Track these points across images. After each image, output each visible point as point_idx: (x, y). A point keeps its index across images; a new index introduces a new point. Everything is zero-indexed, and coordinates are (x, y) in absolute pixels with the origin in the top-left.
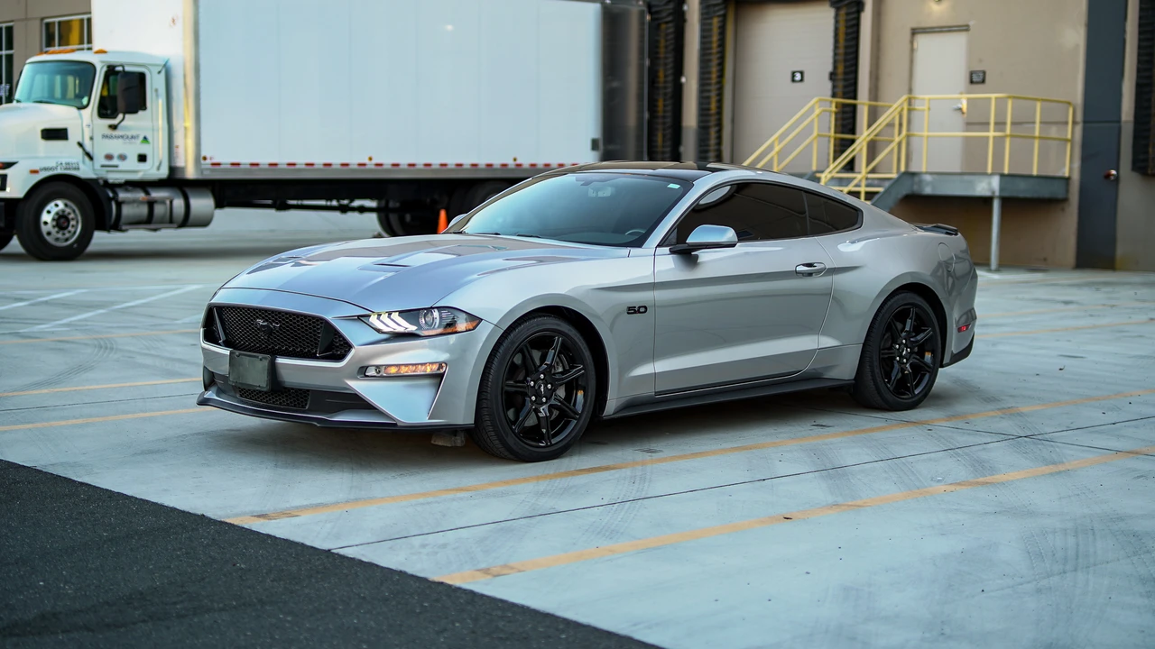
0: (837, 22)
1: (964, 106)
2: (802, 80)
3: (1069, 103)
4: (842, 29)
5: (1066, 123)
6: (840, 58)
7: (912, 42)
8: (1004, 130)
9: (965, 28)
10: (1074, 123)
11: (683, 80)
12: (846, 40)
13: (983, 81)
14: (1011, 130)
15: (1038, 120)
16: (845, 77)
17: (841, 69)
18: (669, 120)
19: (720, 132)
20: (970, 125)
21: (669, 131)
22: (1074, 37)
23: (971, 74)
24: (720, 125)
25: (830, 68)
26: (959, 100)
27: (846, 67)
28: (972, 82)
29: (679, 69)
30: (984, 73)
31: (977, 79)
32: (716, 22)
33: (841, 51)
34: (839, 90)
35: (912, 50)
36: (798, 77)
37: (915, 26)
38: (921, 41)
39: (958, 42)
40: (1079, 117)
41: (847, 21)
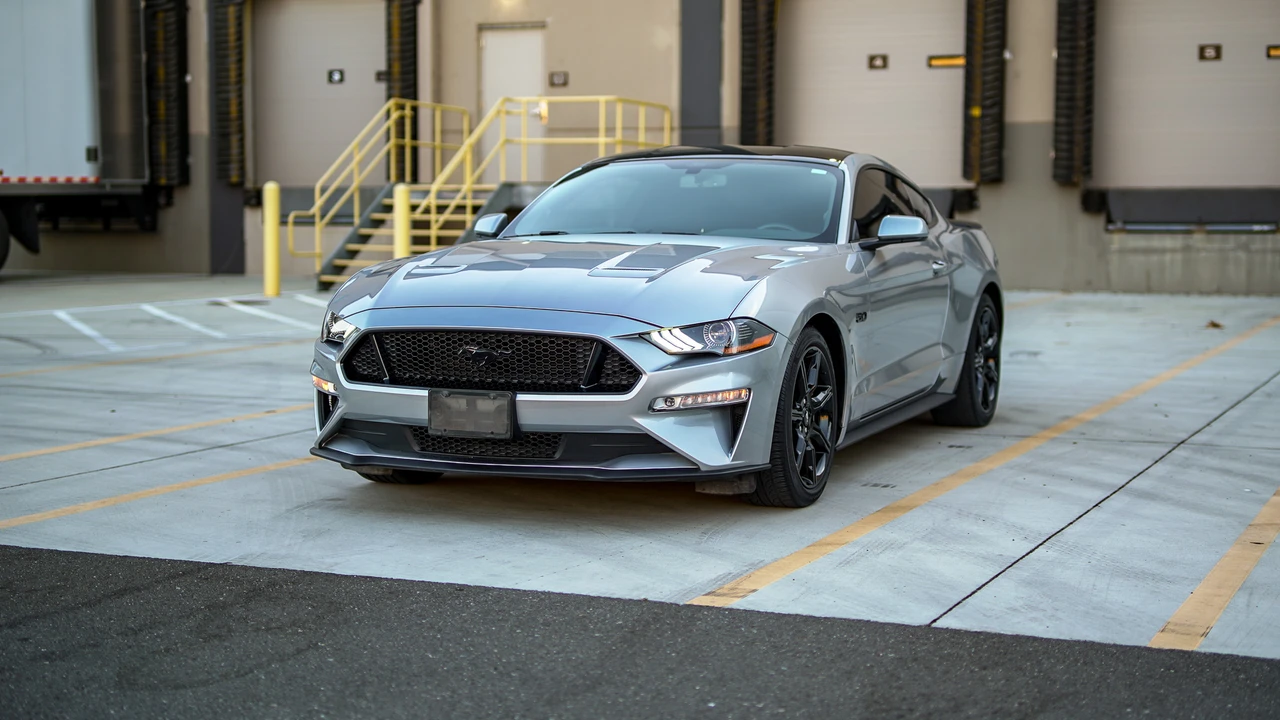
0: (389, 14)
1: (543, 108)
2: (341, 80)
3: (665, 108)
4: (396, 23)
5: (661, 129)
6: (396, 55)
7: (478, 39)
8: (614, 136)
9: (541, 25)
10: (672, 129)
11: (189, 78)
12: (402, 35)
13: (565, 84)
14: (623, 136)
15: (642, 124)
16: (401, 76)
17: (396, 68)
18: (174, 127)
19: (242, 140)
20: (551, 131)
21: (175, 141)
22: (667, 38)
23: (552, 76)
24: (241, 130)
25: (382, 67)
26: (537, 104)
27: (403, 66)
28: (552, 84)
29: (183, 67)
30: (566, 75)
31: (557, 81)
32: (232, 10)
33: (396, 47)
34: (396, 91)
35: (479, 49)
36: (337, 77)
37: (481, 20)
38: (491, 39)
39: (533, 41)
40: (676, 123)
41: (401, 14)
